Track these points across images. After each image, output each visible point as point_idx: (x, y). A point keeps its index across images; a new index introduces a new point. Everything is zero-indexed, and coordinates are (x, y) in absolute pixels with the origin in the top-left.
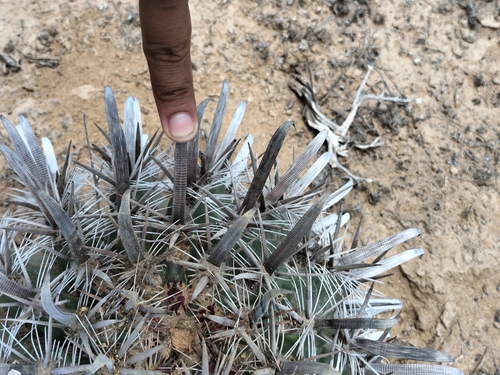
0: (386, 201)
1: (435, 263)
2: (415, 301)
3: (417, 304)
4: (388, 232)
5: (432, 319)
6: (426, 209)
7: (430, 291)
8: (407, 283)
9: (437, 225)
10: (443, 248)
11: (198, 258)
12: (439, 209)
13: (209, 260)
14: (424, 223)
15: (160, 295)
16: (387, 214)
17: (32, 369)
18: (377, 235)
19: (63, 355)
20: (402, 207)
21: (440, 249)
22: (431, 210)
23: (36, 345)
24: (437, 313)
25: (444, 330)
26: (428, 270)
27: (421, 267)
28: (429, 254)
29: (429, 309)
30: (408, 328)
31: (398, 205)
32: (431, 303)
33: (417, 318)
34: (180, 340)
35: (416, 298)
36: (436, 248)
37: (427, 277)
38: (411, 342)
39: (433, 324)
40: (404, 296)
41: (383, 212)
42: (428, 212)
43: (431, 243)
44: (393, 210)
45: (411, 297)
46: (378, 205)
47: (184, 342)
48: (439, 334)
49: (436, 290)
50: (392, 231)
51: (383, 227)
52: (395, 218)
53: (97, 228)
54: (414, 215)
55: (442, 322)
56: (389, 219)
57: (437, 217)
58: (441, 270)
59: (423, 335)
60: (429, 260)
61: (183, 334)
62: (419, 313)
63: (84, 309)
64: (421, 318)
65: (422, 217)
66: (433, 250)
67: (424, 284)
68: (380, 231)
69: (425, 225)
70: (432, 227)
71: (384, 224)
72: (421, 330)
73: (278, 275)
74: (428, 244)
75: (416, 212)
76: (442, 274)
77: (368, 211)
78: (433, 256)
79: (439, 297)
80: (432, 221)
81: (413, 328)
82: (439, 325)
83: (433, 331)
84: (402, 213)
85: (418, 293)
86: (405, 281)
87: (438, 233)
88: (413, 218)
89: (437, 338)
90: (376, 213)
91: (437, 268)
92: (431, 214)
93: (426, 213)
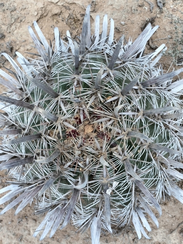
0: (2, 30)
1: (30, 6)
2: (48, 15)
3: (50, 15)
4: (17, 29)
5: (56, 7)
6: (4, 10)
7: (44, 9)
8: (41, 19)
9: (11, 5)
10: (22, 2)
11: (55, 126)
12: (3, 4)
13: (56, 122)
14: (11, 12)
15: (72, 140)
16: (9, 30)
17: (105, 185)
18: (20, 34)
19: (99, 174)
20: (4, 22)
21: (23, 4)
22: (4, 8)
23: (94, 185)
24: (53, 5)
25: (60, 2)
26: (34, 10)
27: (33, 13)
28: (26, 9)
29: (52, 9)
30: (61, 18)
31: (4, 24)
32: (49, 8)
33: (56, 14)
34: (89, 130)
35: (47, 15)
36: (23, 6)
37: (37, 10)
38: (67, 17)
39: (58, 7)
40: (47, 20)
41: (8, 32)
42: (6, 10)
43: (21, 8)
44: (7, 27)
45: (47, 17)
46: (5, 34)
47: (90, 128)
48: (62, 4)
49: (43, 6)
50: (17, 27)
51: (16, 32)
52: (11, 26)
53: (46, 169)
54: (7, 16)
55: (57, 3)
56: (12, 28)
57: (7, 5)
58: (33, 4)
59: (63, 11)
60: (29, 9)
61: (86, 129)
62: (54, 14)
63: (81, 169)
64: (56, 13)
65: (8, 12)
66: (24, 7)
67: (41, 12)
68: (17, 33)
69: (12, 11)
70: (13, 8)
71: (14, 31)
72: (61, 12)
73: (59, 92)
74: (21, 10)
75: (6, 15)
76: (35, 3)
77: (8, 39)
78: (27, 7)
79: (46, 4)
80: (10, 8)
81: (60, 16)
82: (58, 4)
83: (61, 6)
84: (7, 22)
85: (45, 14)
86: (40, 20)
87: (15, 5)
88: (10, 17)
89: (64, 5)
90: (9, 35)
91: (33, 6)
92: (6, 8)
93: (6, 11)
